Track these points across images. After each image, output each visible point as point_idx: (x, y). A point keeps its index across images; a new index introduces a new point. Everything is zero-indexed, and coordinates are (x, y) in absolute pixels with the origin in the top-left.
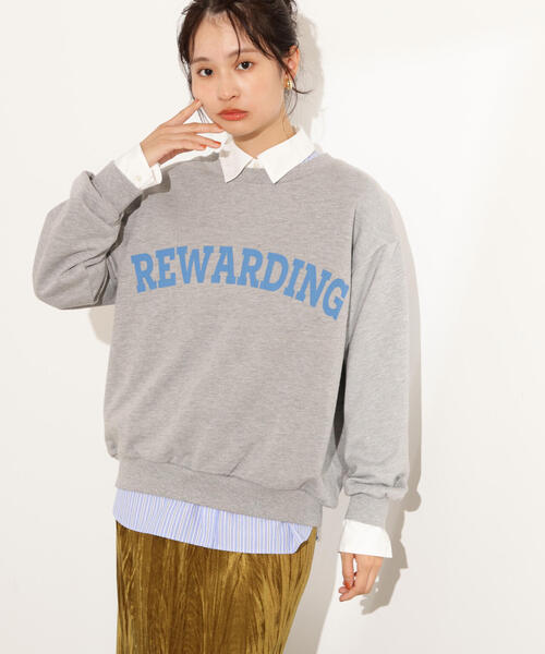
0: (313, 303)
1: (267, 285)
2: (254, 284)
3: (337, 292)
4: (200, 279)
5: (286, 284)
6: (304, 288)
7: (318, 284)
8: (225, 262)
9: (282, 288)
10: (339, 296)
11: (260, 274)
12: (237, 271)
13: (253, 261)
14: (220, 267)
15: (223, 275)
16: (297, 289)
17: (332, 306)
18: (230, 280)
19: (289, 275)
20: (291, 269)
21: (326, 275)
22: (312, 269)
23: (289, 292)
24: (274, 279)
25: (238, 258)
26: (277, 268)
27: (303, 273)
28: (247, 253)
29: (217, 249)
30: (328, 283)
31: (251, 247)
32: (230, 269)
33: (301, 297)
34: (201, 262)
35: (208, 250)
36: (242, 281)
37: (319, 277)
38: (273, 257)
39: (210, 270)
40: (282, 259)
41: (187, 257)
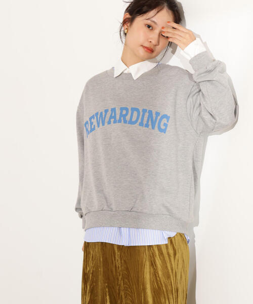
0: (153, 128)
1: (131, 122)
2: (125, 122)
3: (164, 121)
4: (103, 124)
5: (140, 121)
6: (148, 122)
7: (154, 119)
8: (113, 115)
9: (138, 123)
10: (166, 122)
11: (128, 118)
12: (118, 117)
13: (124, 112)
14: (111, 117)
15: (112, 120)
16: (145, 122)
17: (163, 127)
18: (115, 122)
19: (141, 117)
20: (141, 114)
21: (158, 114)
22: (150, 112)
23: (141, 124)
24: (134, 119)
25: (118, 112)
26: (135, 114)
27: (147, 114)
28: (122, 109)
29: (110, 110)
30: (159, 118)
31: (124, 106)
32: (115, 117)
33: (147, 126)
34: (103, 117)
35: (106, 111)
36: (120, 121)
37: (154, 116)
38: (133, 109)
39: (107, 120)
40: (137, 110)
41: (99, 116)
